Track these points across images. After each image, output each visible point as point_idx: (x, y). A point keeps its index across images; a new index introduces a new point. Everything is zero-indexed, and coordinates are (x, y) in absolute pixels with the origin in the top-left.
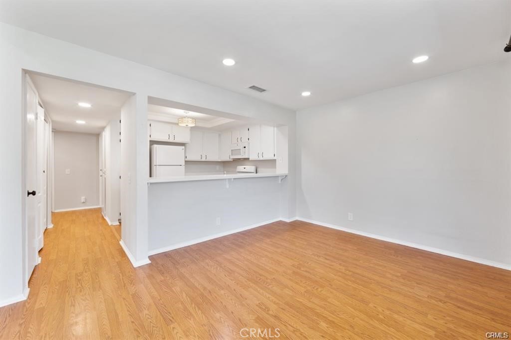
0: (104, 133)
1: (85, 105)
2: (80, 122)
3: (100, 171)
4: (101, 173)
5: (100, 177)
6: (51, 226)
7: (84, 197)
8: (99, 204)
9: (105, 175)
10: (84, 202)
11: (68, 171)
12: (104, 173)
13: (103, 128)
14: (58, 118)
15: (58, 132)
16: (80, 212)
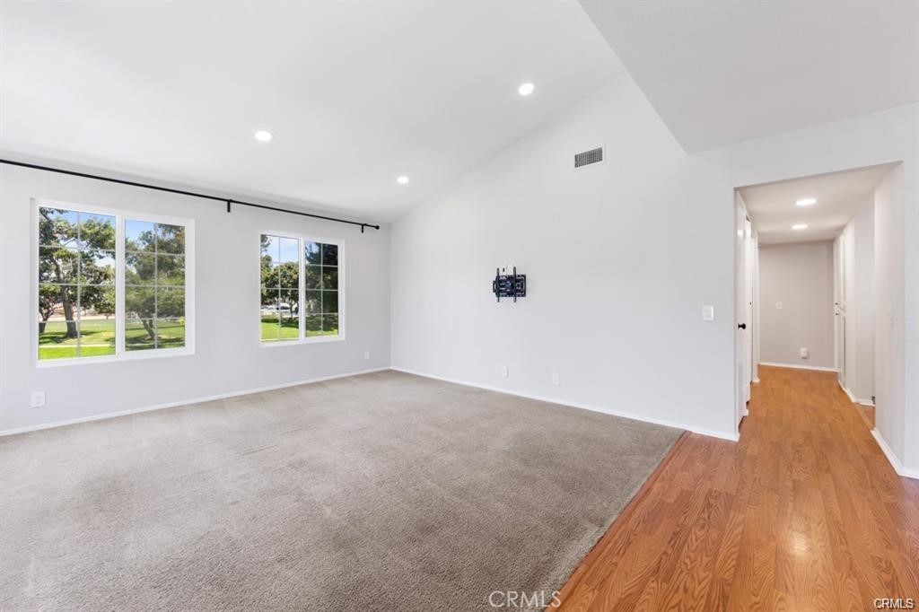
0: (842, 238)
1: (806, 202)
2: (800, 227)
3: (836, 307)
4: (836, 310)
5: (836, 317)
6: (757, 380)
7: (805, 349)
8: (832, 366)
9: (845, 312)
10: (804, 358)
11: (779, 305)
12: (843, 309)
13: (841, 229)
14: (766, 228)
15: (765, 247)
16: (799, 372)
